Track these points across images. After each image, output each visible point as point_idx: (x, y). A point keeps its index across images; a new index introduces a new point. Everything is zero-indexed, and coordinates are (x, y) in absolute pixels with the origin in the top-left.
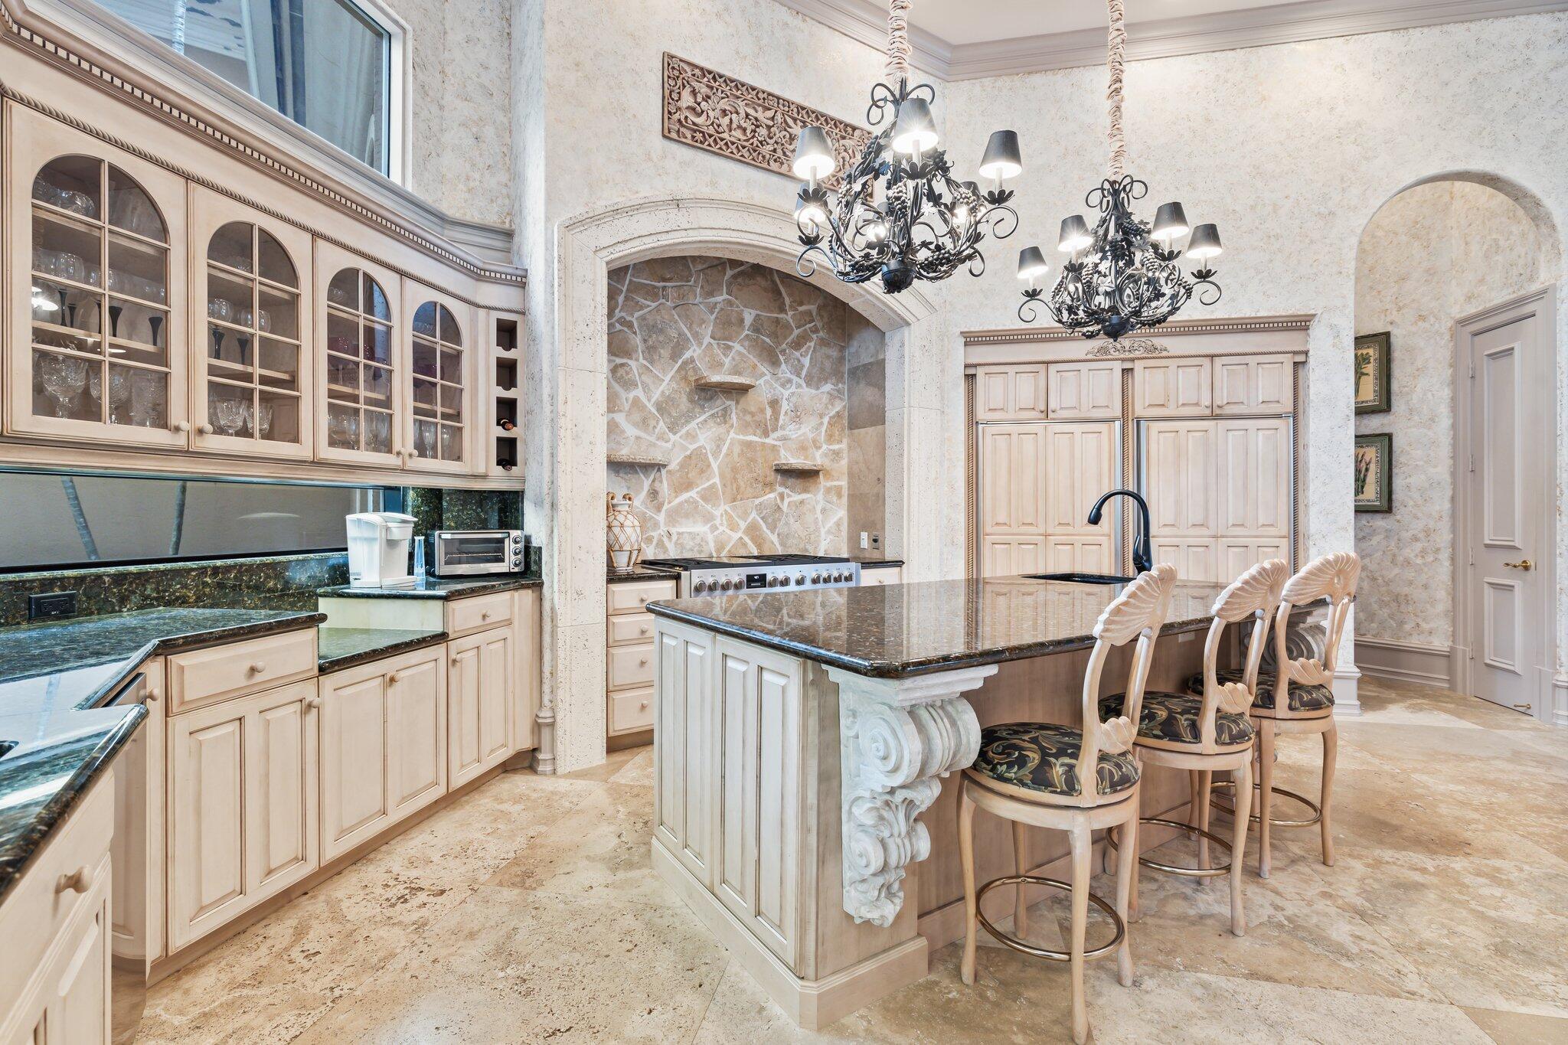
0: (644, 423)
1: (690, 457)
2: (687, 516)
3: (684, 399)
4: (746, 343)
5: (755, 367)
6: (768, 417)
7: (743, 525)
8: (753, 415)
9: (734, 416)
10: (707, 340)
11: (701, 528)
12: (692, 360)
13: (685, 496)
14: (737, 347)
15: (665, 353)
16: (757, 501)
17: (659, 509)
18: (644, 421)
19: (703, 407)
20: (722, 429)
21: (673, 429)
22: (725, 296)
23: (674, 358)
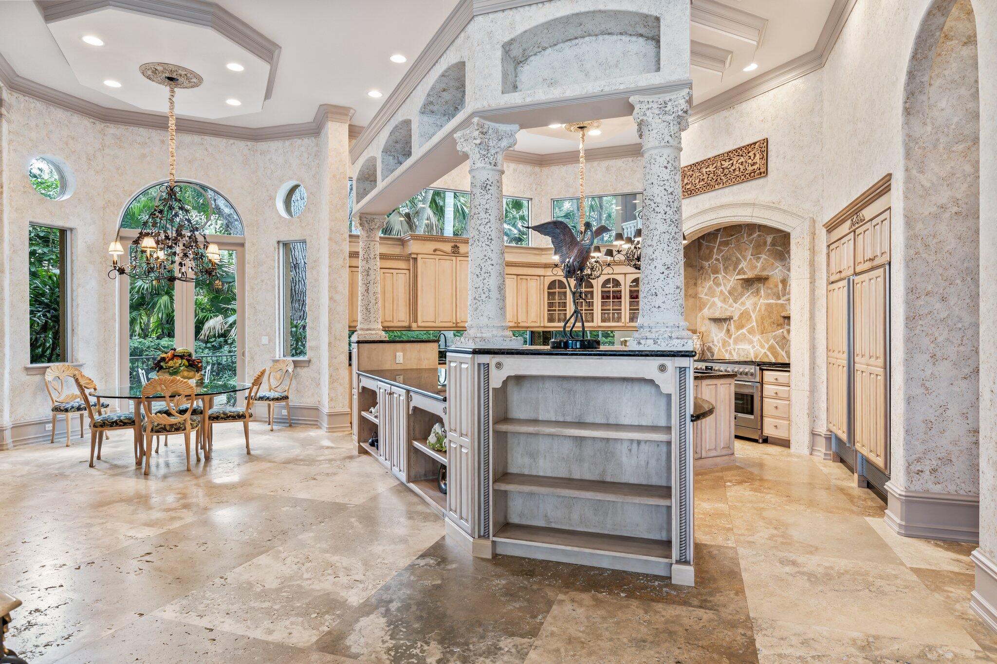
0: (724, 301)
1: (742, 314)
2: (741, 341)
3: (740, 287)
4: (767, 254)
5: (773, 264)
6: (780, 289)
7: (767, 346)
8: (771, 289)
9: (762, 291)
10: (749, 257)
11: (747, 347)
12: (742, 268)
13: (741, 331)
14: (763, 256)
15: (731, 268)
16: (774, 334)
17: (730, 337)
18: (724, 299)
19: (748, 289)
20: (755, 299)
21: (735, 301)
22: (758, 233)
23: (734, 270)
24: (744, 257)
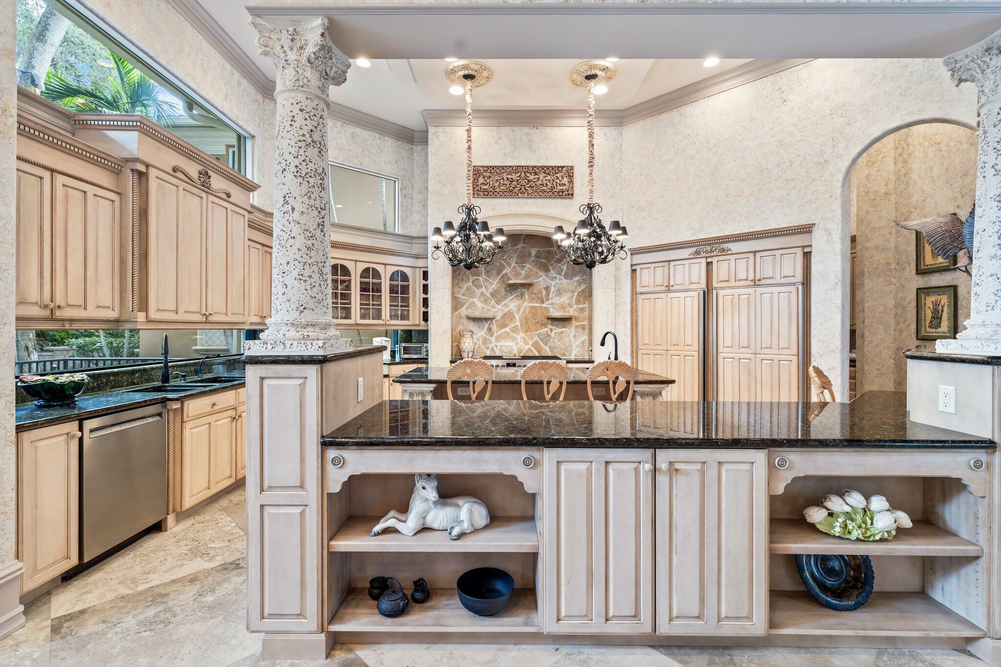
0: (486, 301)
1: (505, 314)
2: (504, 338)
3: (503, 290)
4: (532, 264)
5: (537, 273)
6: (544, 294)
7: (531, 342)
8: (535, 294)
9: (526, 296)
10: (513, 264)
11: (510, 344)
12: (506, 274)
13: (503, 330)
14: (528, 265)
15: (494, 272)
16: (538, 332)
17: (492, 335)
18: (486, 300)
19: (511, 293)
20: (521, 302)
21: (498, 303)
22: (522, 245)
23: (498, 274)
24: (509, 265)
